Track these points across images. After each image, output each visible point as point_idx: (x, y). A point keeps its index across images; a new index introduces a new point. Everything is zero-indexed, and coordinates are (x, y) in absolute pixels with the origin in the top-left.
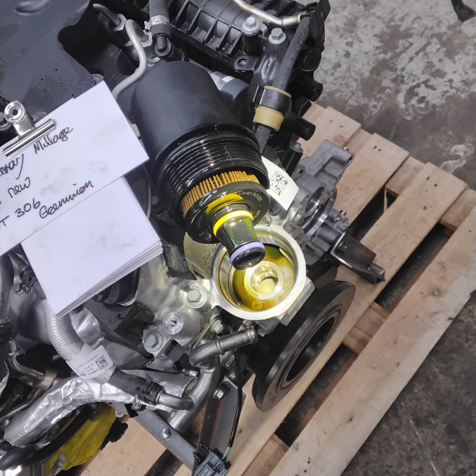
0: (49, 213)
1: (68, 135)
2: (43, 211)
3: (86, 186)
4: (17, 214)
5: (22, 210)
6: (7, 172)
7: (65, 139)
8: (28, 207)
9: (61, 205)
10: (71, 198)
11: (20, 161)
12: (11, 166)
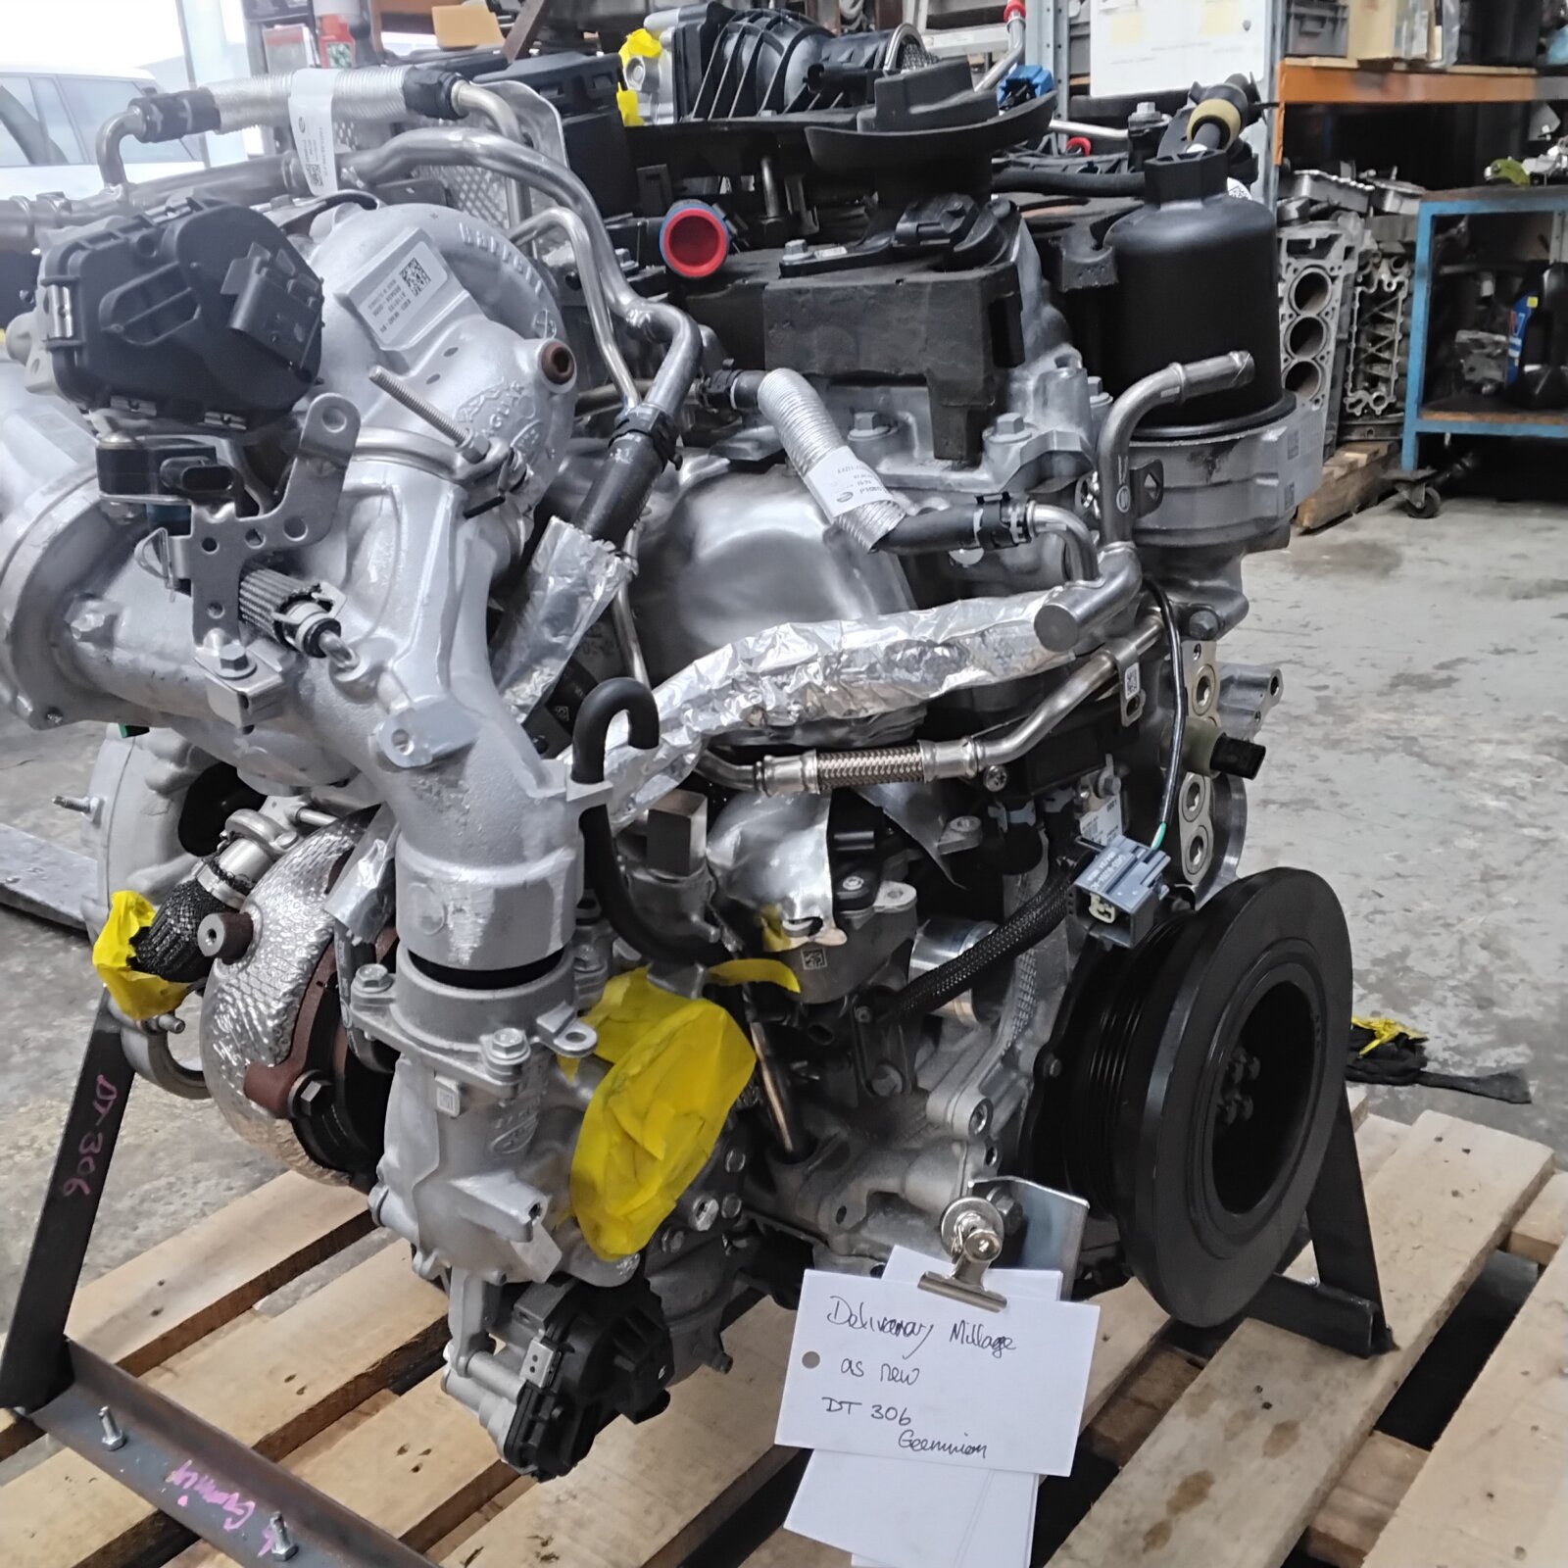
0: (911, 1445)
1: (1004, 1351)
2: (907, 1436)
3: (978, 1449)
4: (873, 1411)
5: (883, 1411)
6: (897, 1334)
7: (998, 1354)
8: (892, 1414)
9: (932, 1448)
10: (951, 1449)
11: (924, 1331)
12: (908, 1330)
